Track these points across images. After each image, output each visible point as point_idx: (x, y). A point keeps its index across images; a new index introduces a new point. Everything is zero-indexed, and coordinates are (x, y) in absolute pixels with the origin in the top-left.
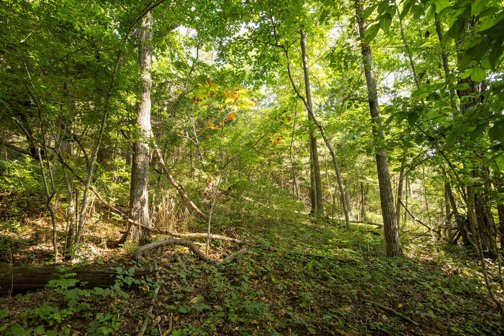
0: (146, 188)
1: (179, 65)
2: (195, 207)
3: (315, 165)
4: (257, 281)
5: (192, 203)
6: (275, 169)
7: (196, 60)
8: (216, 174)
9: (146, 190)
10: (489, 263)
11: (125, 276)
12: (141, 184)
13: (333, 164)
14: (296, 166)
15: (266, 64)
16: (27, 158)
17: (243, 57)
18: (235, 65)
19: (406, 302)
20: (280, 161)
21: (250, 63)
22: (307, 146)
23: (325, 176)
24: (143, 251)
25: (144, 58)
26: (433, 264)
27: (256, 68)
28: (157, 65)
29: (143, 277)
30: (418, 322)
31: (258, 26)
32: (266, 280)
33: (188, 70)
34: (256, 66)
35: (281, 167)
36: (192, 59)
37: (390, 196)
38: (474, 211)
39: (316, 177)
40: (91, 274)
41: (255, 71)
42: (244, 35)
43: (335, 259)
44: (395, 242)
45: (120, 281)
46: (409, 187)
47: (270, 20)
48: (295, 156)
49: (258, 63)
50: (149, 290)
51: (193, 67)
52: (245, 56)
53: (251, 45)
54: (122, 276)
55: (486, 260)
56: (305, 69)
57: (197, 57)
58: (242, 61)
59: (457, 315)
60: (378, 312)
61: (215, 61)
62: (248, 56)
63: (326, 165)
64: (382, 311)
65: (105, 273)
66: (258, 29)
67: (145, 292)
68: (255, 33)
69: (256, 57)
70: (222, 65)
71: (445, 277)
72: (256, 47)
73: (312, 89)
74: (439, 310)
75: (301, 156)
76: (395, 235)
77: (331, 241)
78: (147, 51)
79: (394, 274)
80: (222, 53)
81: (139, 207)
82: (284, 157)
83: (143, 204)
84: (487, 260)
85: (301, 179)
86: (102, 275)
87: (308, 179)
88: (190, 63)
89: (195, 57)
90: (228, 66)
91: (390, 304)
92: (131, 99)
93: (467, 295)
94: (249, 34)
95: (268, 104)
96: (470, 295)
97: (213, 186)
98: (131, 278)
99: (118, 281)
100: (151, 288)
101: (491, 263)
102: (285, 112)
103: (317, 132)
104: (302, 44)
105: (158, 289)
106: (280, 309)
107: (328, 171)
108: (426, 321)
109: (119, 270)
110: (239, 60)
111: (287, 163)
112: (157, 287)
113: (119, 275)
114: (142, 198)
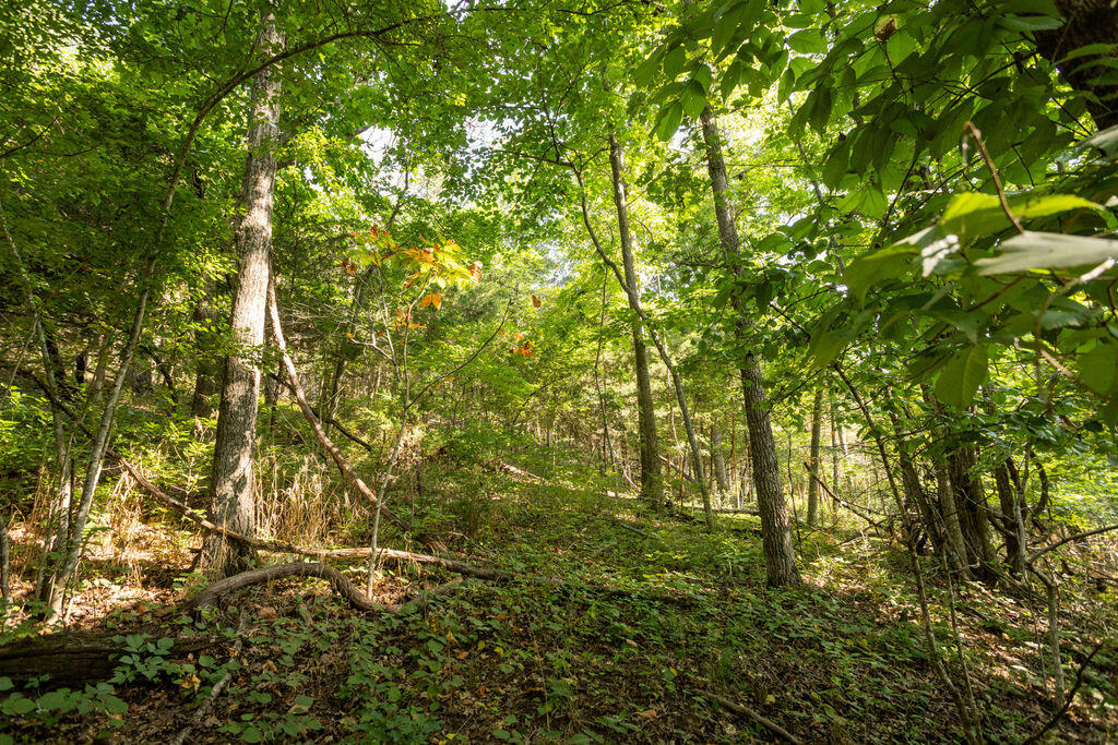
0: (247, 454)
1: (372, 203)
2: (367, 491)
3: (644, 400)
4: (466, 654)
5: (361, 484)
6: (568, 407)
7: (403, 193)
8: (412, 421)
9: (247, 459)
10: (980, 590)
11: (144, 655)
12: (236, 445)
13: (678, 395)
14: (608, 403)
15: (541, 200)
16: (14, 394)
17: (496, 185)
18: (481, 201)
19: (786, 691)
20: (575, 392)
21: (509, 199)
22: (631, 360)
23: (667, 419)
24: (216, 594)
25: (256, 183)
26: (863, 598)
27: (522, 207)
28: (329, 204)
29: (190, 656)
30: (802, 736)
31: (521, 125)
32: (484, 650)
33: (390, 212)
34: (522, 204)
35: (577, 404)
36: (395, 190)
37: (771, 459)
38: (949, 484)
39: (647, 423)
40: (63, 656)
41: (518, 212)
42: (494, 143)
43: (652, 598)
44: (784, 555)
45: (127, 669)
46: (841, 438)
47: (544, 114)
48: (608, 381)
49: (526, 198)
50: (196, 689)
51: (398, 206)
52: (500, 185)
53: (509, 162)
54: (136, 658)
55: (974, 584)
56: (620, 208)
57: (407, 188)
58: (494, 193)
59: (891, 715)
60: (717, 716)
61: (441, 195)
62: (505, 183)
63: (665, 398)
64: (728, 714)
65: (101, 651)
66: (520, 131)
67: (186, 694)
68: (515, 139)
69: (520, 186)
70: (455, 203)
71: (881, 626)
72: (520, 167)
73: (636, 248)
74: (855, 704)
75: (619, 381)
76: (782, 540)
77: (650, 556)
78: (262, 169)
79: (772, 627)
80: (452, 180)
81: (231, 494)
82: (584, 383)
83: (239, 486)
84: (976, 584)
85: (621, 427)
86: (92, 656)
87: (632, 425)
88: (394, 200)
89: (402, 186)
90: (469, 206)
91: (750, 696)
92: (214, 266)
93: (921, 665)
94: (505, 142)
95: (560, 279)
96: (927, 666)
97: (406, 446)
98: (161, 660)
99: (122, 669)
100: (205, 683)
101: (984, 590)
102: (583, 292)
103: (644, 332)
104: (614, 161)
105: (222, 683)
106: (494, 721)
107: (674, 409)
108: (820, 733)
109: (135, 643)
110: (489, 192)
111: (591, 396)
112: (218, 680)
113: (129, 654)
114: (237, 474)
